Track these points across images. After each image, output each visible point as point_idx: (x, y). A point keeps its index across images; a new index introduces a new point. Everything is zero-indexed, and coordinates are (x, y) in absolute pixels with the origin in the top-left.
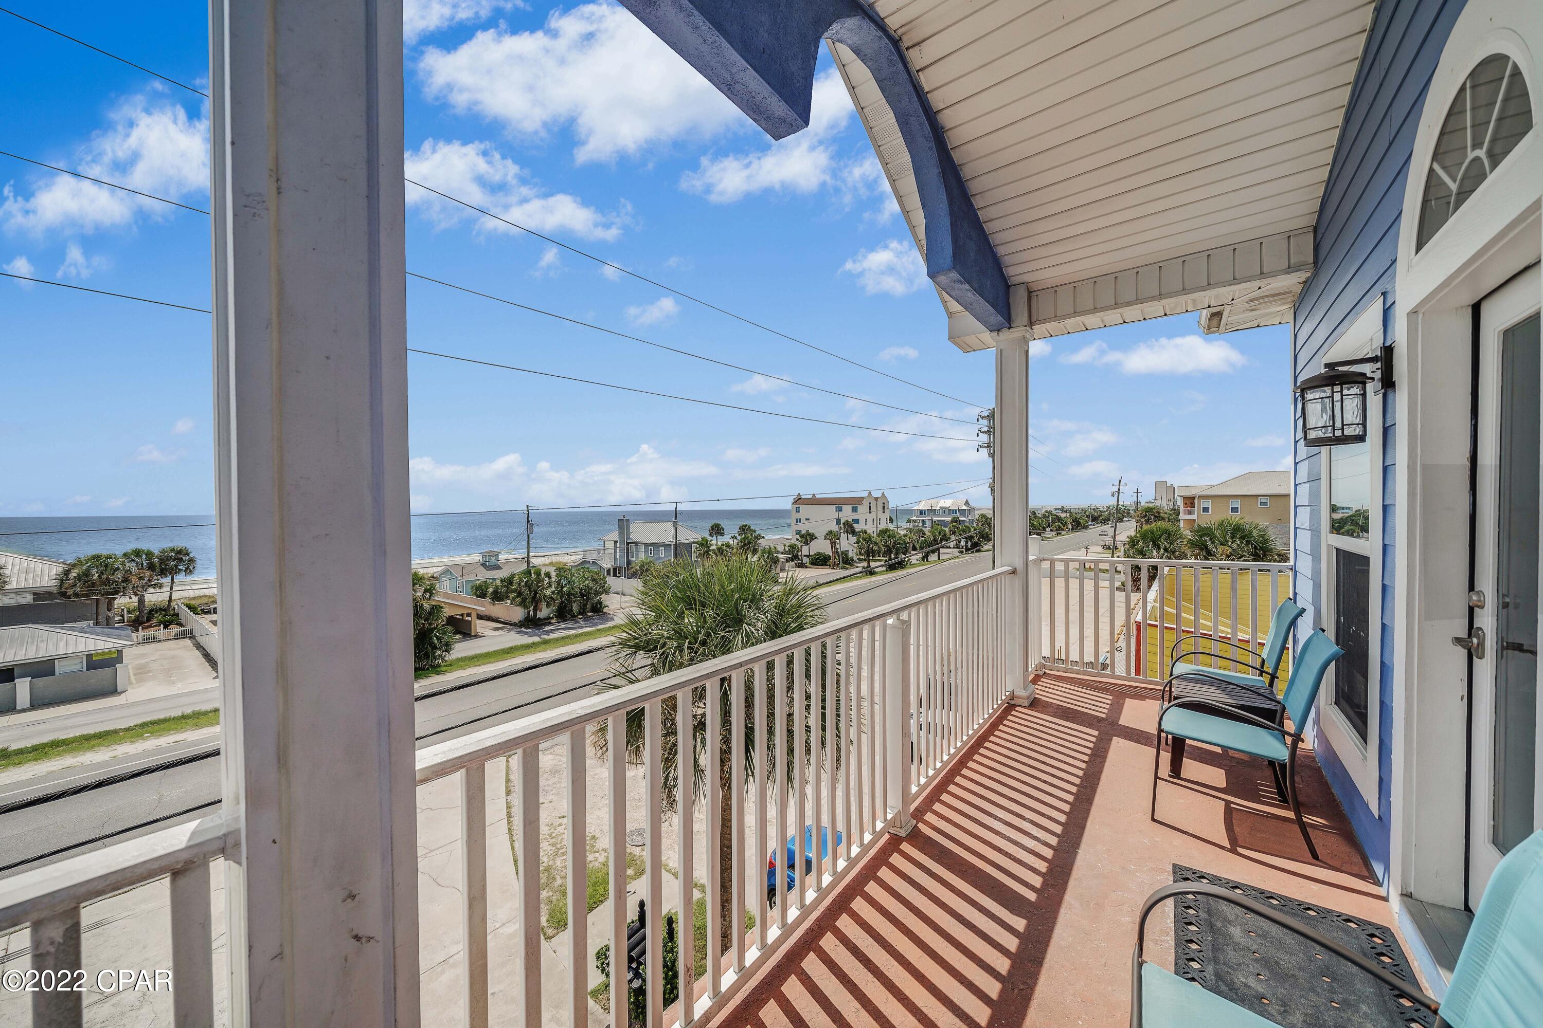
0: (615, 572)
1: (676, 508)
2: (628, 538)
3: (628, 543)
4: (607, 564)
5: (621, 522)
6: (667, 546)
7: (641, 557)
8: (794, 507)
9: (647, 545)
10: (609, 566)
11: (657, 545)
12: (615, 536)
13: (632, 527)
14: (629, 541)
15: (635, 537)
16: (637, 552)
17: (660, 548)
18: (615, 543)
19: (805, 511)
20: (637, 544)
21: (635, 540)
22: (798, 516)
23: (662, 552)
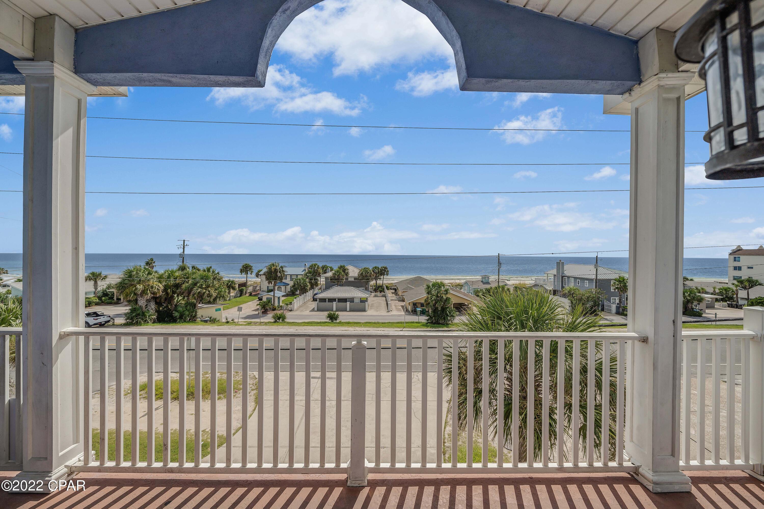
0: (555, 292)
1: (597, 256)
2: (563, 273)
3: (562, 277)
4: (550, 287)
5: (558, 264)
6: (590, 280)
7: (571, 285)
8: (732, 257)
9: (575, 278)
10: (551, 288)
11: (583, 279)
12: (554, 272)
13: (566, 267)
14: (563, 275)
15: (567, 273)
16: (569, 282)
17: (585, 281)
18: (555, 275)
19: (744, 261)
20: (569, 277)
21: (567, 275)
22: (737, 264)
23: (587, 284)
